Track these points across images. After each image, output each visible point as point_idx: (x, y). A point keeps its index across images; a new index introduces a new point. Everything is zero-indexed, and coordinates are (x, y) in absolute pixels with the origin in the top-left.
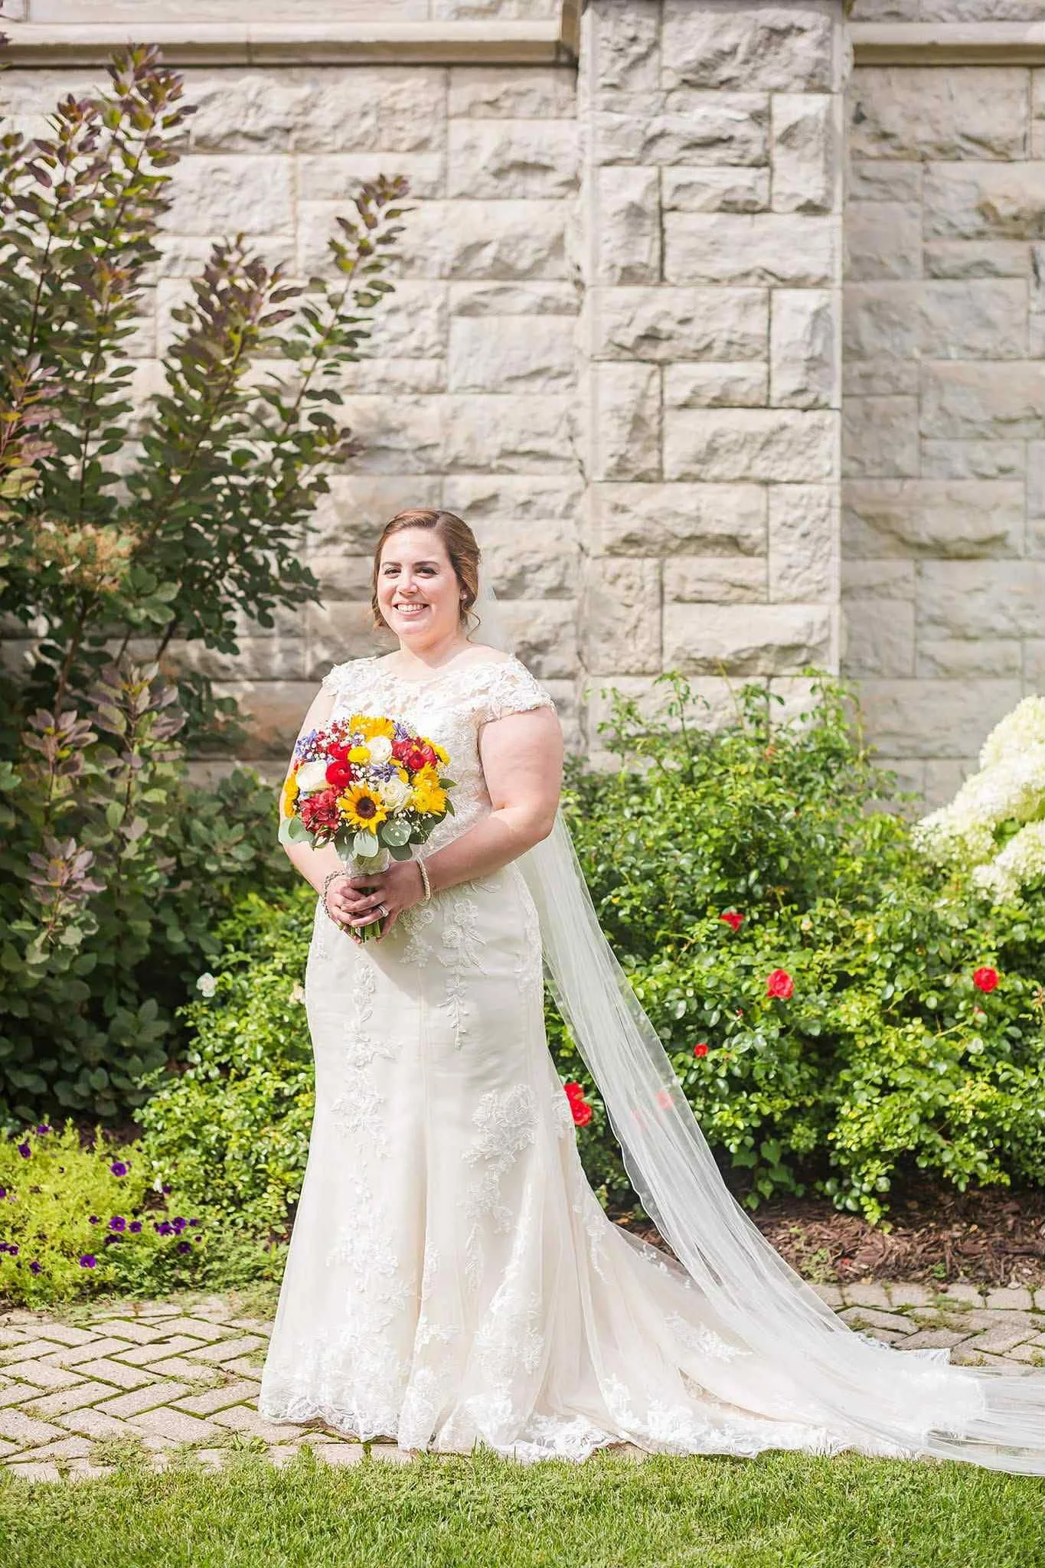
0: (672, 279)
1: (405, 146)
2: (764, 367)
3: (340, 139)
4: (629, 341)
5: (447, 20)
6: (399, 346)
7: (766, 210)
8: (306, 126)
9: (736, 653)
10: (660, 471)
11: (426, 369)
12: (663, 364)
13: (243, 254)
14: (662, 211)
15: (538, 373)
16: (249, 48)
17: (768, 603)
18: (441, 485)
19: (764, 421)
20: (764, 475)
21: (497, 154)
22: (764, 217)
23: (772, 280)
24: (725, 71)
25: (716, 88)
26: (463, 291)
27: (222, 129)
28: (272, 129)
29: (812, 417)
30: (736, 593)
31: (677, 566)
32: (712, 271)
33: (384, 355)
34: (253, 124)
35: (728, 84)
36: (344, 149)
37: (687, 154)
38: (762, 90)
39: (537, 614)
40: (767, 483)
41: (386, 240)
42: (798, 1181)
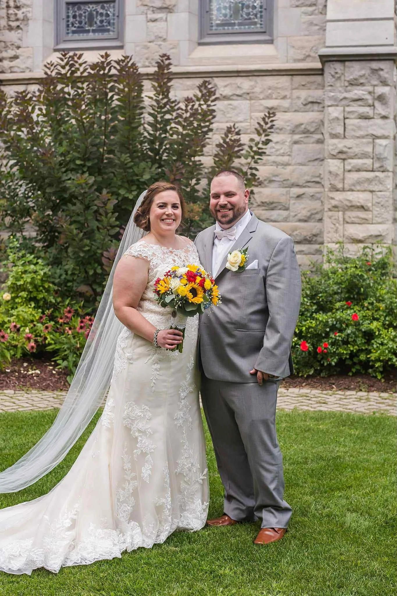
0: (347, 137)
1: (279, 98)
2: (371, 160)
3: (261, 96)
4: (335, 154)
5: (292, 63)
6: (278, 153)
7: (373, 118)
8: (253, 93)
9: (363, 237)
10: (344, 188)
11: (286, 159)
12: (344, 160)
13: (235, 129)
14: (345, 118)
15: (316, 159)
16: (238, 72)
17: (372, 224)
18: (289, 191)
19: (371, 175)
20: (371, 189)
21: (305, 100)
22: (372, 120)
23: (374, 137)
24: (362, 81)
25: (358, 85)
26: (296, 137)
27: (230, 94)
28: (244, 93)
29: (385, 174)
30: (364, 221)
31: (348, 214)
32: (357, 134)
33: (274, 155)
34: (239, 92)
35: (362, 84)
36: (263, 99)
37: (351, 103)
38: (371, 86)
39: (315, 226)
40: (372, 192)
41: (270, 128)
42: (363, 370)
